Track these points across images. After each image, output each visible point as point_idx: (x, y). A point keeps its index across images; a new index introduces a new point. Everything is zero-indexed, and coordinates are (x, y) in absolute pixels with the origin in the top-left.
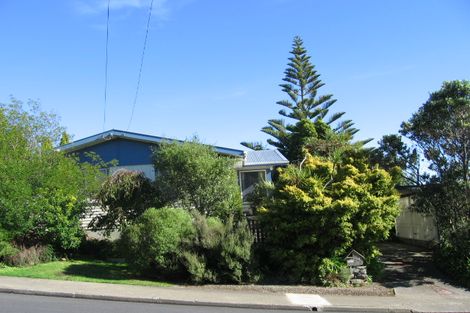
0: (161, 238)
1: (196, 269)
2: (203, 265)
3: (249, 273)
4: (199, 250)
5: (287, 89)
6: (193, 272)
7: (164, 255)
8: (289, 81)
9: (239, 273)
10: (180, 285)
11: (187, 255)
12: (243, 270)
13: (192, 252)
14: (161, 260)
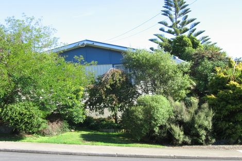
0: (158, 115)
1: (179, 136)
2: (182, 133)
3: (209, 138)
4: (180, 123)
5: (166, 13)
6: (177, 137)
7: (159, 127)
8: (167, 8)
9: (204, 138)
10: (169, 146)
11: (173, 126)
12: (206, 136)
13: (176, 125)
14: (157, 130)
